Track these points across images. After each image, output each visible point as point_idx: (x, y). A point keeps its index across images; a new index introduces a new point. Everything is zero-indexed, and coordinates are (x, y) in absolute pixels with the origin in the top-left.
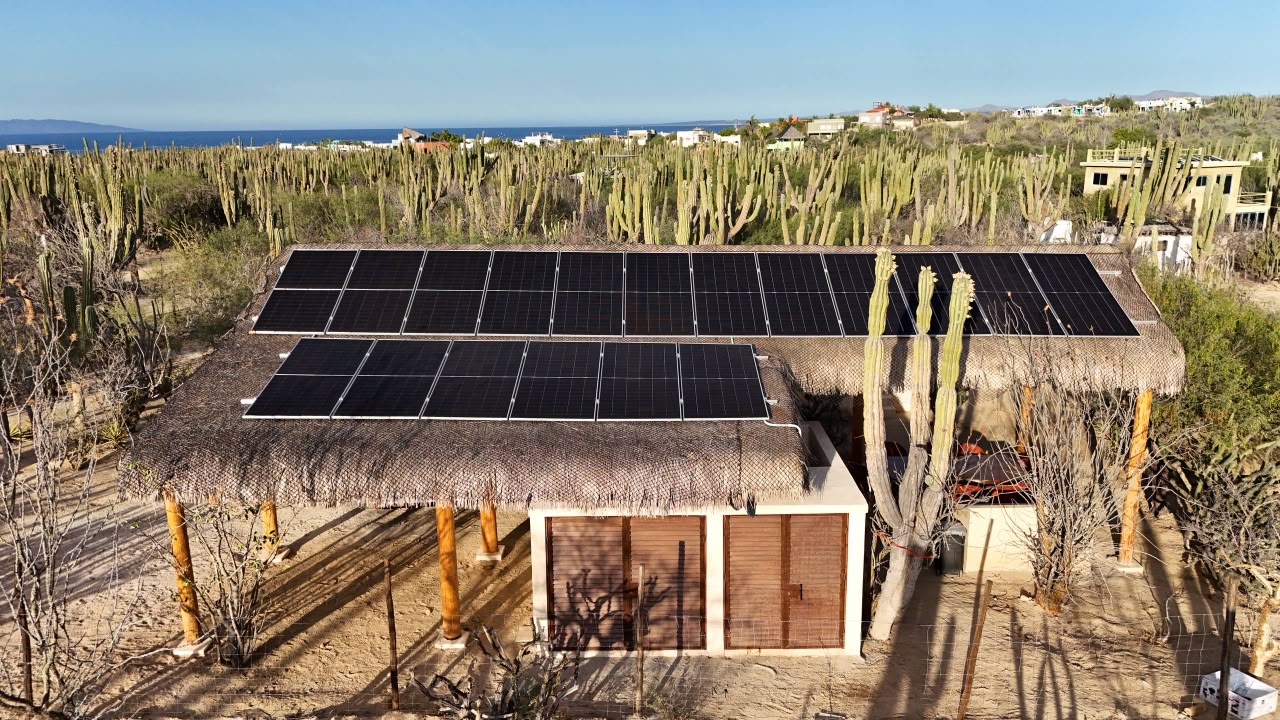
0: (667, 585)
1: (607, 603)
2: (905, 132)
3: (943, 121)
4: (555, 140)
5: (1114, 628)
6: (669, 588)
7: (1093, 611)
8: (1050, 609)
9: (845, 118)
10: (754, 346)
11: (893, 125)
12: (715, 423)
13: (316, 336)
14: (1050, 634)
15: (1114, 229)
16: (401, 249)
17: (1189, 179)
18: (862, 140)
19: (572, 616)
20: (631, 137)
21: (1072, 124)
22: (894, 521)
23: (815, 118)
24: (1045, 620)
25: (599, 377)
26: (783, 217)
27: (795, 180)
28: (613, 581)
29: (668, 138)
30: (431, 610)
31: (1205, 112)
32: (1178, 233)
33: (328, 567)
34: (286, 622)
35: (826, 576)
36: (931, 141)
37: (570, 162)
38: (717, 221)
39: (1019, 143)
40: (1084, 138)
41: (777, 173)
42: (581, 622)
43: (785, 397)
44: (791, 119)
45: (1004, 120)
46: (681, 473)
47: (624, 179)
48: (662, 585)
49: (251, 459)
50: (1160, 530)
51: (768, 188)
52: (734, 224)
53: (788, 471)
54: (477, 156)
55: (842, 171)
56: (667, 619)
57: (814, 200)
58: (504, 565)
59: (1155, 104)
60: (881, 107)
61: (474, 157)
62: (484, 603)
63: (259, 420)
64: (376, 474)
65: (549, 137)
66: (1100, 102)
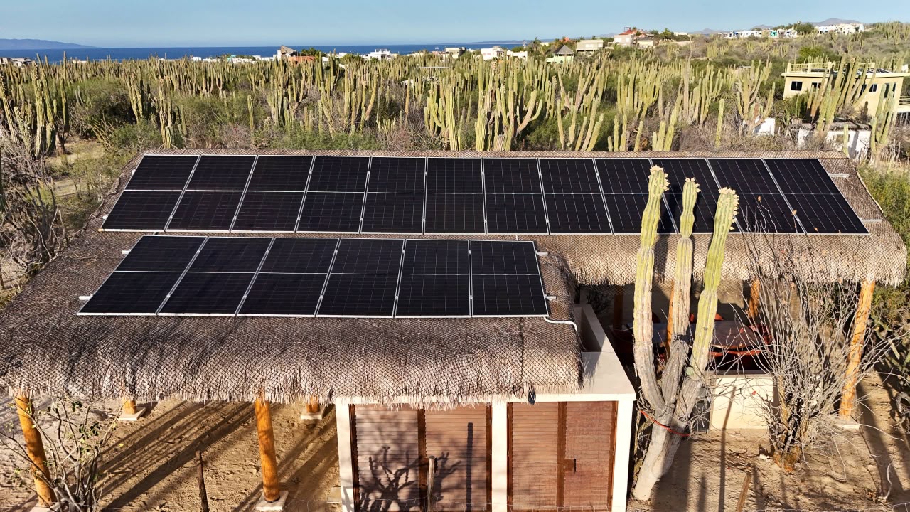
0: (457, 460)
1: (405, 474)
2: (647, 50)
3: (675, 42)
4: (392, 55)
5: (841, 486)
6: (459, 462)
7: (822, 469)
8: (786, 468)
9: (604, 39)
10: (535, 242)
11: (638, 44)
12: (501, 319)
13: (157, 233)
14: (788, 494)
15: (809, 126)
16: (236, 154)
17: (864, 87)
18: (618, 55)
19: (374, 484)
20: (447, 53)
21: (769, 43)
22: (657, 403)
23: (582, 39)
24: (782, 478)
25: (400, 275)
26: (559, 117)
27: (567, 86)
28: (410, 456)
29: (474, 54)
30: (258, 469)
31: (866, 35)
32: (858, 129)
33: (175, 426)
34: (131, 483)
35: (597, 452)
36: (666, 56)
37: (402, 71)
38: (509, 119)
39: (730, 58)
40: (778, 54)
41: (554, 82)
42: (382, 490)
43: (562, 293)
44: (564, 40)
45: (719, 40)
46: (468, 369)
47: (438, 86)
48: (453, 459)
49: (79, 357)
50: (869, 387)
51: (548, 94)
52: (521, 122)
53: (565, 367)
54: (329, 68)
55: (603, 80)
56: (458, 487)
57: (582, 102)
58: (323, 424)
59: (830, 28)
60: (630, 31)
61: (328, 68)
62: (303, 462)
63: (92, 316)
64: (193, 371)
65: (388, 53)
66: (790, 27)
